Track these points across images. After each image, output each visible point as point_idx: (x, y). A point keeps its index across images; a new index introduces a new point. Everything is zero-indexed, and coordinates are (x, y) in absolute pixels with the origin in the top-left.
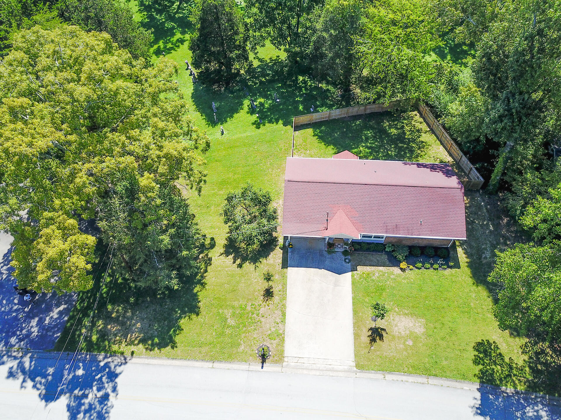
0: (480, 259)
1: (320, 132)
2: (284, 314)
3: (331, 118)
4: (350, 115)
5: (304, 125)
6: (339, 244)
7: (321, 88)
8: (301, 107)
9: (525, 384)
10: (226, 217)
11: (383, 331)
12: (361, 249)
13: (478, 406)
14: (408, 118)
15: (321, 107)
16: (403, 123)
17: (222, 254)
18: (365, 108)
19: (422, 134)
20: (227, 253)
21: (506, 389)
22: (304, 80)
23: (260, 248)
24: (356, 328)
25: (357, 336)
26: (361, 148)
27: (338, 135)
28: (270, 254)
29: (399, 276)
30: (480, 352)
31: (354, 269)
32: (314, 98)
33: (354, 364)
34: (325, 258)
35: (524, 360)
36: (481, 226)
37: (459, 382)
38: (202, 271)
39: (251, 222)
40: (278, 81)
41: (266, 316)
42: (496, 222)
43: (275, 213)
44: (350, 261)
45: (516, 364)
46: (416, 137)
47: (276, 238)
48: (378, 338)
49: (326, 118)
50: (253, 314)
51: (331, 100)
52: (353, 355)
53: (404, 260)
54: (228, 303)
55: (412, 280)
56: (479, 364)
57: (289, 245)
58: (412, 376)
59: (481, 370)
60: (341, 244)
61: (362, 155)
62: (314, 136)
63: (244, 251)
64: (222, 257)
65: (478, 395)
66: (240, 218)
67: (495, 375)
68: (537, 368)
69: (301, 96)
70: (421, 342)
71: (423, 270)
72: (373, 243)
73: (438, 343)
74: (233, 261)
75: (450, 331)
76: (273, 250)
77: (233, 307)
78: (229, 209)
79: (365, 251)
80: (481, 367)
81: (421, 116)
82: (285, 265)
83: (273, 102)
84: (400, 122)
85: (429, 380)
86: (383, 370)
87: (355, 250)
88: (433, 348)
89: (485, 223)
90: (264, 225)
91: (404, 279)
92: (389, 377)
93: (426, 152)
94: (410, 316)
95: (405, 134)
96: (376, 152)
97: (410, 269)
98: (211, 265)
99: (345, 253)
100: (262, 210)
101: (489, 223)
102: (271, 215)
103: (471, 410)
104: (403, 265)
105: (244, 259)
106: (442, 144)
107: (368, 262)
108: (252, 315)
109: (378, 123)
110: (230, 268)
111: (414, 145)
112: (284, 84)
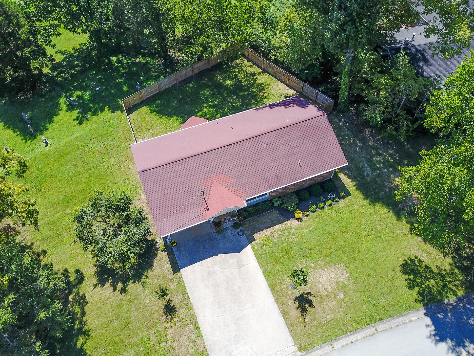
0: (364, 178)
1: (156, 107)
2: (197, 327)
3: (162, 90)
4: (180, 80)
5: (136, 105)
6: (226, 219)
7: (139, 62)
8: (125, 88)
9: (462, 287)
10: (83, 243)
11: (309, 296)
12: (250, 215)
13: (433, 333)
14: (238, 66)
15: (146, 82)
16: (234, 72)
17: (96, 285)
18: (192, 68)
19: (257, 76)
20: (102, 282)
21: (449, 300)
22: (118, 60)
23: (139, 259)
24: (281, 306)
25: (285, 314)
26: (205, 110)
27: (176, 104)
28: (153, 262)
29: (298, 227)
30: (409, 274)
31: (251, 240)
32: (136, 75)
33: (296, 348)
34: (217, 240)
35: (450, 264)
36: (350, 146)
37: (406, 315)
38: (79, 316)
39: (116, 235)
40: (90, 69)
41: (177, 339)
42: (360, 137)
43: (141, 213)
44: (244, 233)
45: (445, 270)
46: (252, 81)
47: (153, 240)
48: (307, 305)
49: (156, 90)
50: (160, 343)
51: (155, 72)
52: (290, 339)
53: (296, 208)
54: (125, 344)
55: (313, 227)
56: (414, 288)
57: (172, 243)
58: (360, 332)
59: (418, 293)
60: (228, 218)
61: (208, 116)
62: (151, 113)
63: (121, 271)
64: (98, 289)
65: (428, 321)
66: (101, 236)
67: (433, 291)
68: (464, 265)
69: (121, 77)
70: (351, 289)
71: (319, 212)
72: (259, 203)
73: (367, 283)
74: (112, 288)
75: (372, 265)
76: (155, 256)
77: (134, 346)
78: (82, 232)
79: (254, 215)
80: (417, 289)
81: (248, 60)
82: (176, 268)
83: (92, 92)
84: (231, 72)
85: (377, 327)
86: (328, 341)
87: (244, 218)
88: (365, 290)
89: (351, 141)
90: (134, 233)
91: (305, 229)
92: (337, 345)
93: (268, 92)
94: (327, 266)
95: (241, 81)
96: (221, 108)
97: (307, 216)
98: (87, 303)
99: (236, 226)
100: (124, 217)
101: (355, 140)
102: (137, 218)
103: (429, 340)
104: (298, 214)
105: (125, 281)
106: (279, 80)
107: (261, 226)
108: (160, 345)
109: (211, 80)
110: (112, 299)
111: (254, 90)
112: (98, 70)
